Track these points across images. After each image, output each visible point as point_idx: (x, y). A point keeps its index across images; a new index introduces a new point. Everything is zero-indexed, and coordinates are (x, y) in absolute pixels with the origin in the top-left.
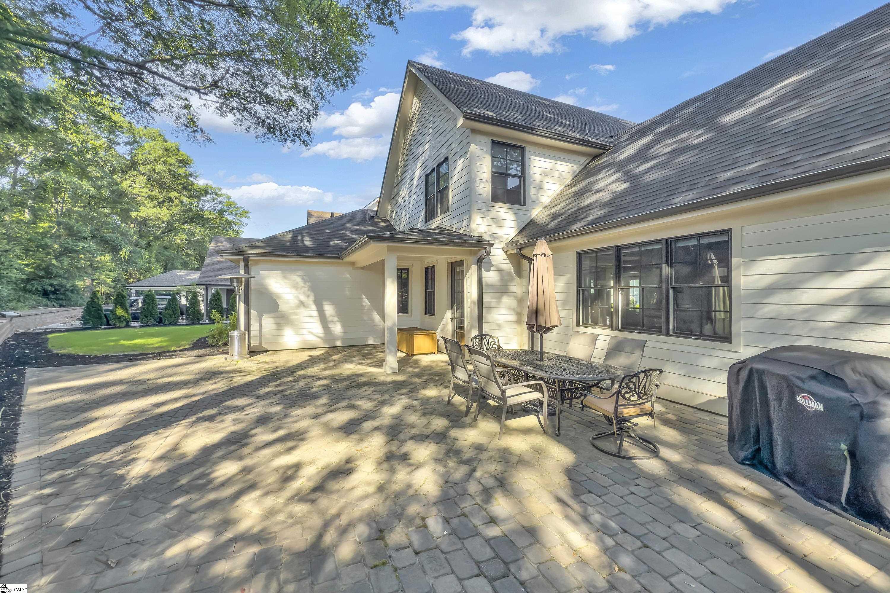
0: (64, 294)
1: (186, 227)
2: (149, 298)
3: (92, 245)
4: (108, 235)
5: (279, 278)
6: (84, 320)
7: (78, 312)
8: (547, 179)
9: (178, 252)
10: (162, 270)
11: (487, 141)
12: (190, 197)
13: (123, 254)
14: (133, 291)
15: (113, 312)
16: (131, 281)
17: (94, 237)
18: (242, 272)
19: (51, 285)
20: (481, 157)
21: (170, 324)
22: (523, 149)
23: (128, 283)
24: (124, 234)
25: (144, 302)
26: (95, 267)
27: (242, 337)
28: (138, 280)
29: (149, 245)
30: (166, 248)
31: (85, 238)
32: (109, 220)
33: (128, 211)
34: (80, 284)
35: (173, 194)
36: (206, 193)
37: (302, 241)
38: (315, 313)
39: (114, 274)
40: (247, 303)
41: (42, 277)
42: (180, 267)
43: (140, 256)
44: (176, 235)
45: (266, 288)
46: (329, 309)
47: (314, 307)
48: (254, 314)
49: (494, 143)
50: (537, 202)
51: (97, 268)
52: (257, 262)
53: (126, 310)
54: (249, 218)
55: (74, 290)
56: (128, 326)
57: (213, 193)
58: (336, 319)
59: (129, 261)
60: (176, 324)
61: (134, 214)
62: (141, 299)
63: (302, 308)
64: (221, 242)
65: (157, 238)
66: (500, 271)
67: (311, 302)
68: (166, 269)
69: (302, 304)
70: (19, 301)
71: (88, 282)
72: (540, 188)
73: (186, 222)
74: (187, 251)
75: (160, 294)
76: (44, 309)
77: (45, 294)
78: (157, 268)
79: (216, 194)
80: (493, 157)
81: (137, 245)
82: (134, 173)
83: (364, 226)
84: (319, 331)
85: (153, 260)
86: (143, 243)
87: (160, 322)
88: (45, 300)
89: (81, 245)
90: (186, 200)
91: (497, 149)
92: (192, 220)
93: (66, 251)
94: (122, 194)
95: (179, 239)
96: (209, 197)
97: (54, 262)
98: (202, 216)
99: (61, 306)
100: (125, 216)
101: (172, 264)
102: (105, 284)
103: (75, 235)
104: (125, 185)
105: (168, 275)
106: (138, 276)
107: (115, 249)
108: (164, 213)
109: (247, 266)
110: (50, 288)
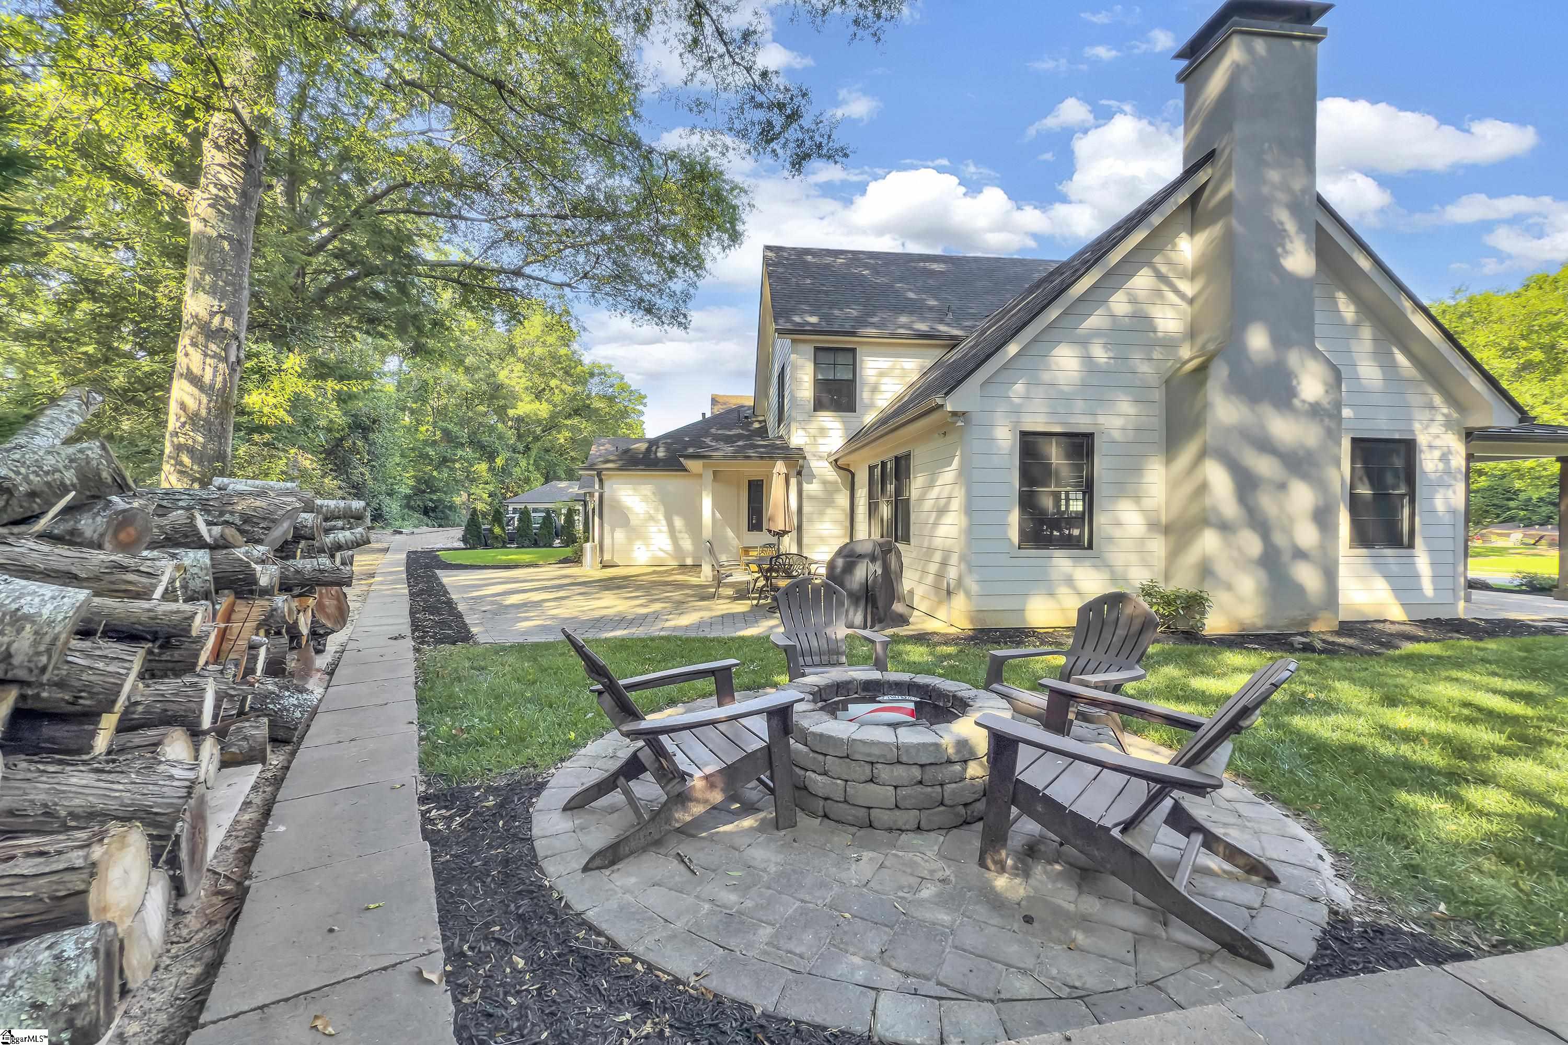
0: (443, 512)
1: (569, 422)
2: (525, 515)
3: (468, 452)
4: (485, 439)
5: (630, 492)
6: (464, 540)
7: (459, 532)
8: (884, 380)
9: (561, 455)
10: (543, 480)
11: (809, 349)
12: (574, 384)
13: (499, 462)
14: (510, 508)
15: (491, 530)
16: (509, 494)
17: (471, 442)
18: (597, 487)
19: (431, 500)
20: (803, 366)
21: (545, 546)
22: (853, 351)
23: (505, 499)
24: (501, 437)
25: (520, 520)
26: (472, 479)
27: (593, 549)
28: (516, 495)
29: (528, 448)
30: (547, 451)
31: (463, 445)
32: (485, 420)
33: (504, 408)
34: (457, 500)
35: (553, 383)
36: (592, 375)
37: (656, 452)
38: (665, 529)
39: (491, 488)
40: (601, 517)
41: (424, 492)
42: (563, 476)
43: (517, 464)
44: (559, 433)
45: (618, 502)
46: (678, 523)
47: (664, 522)
48: (607, 528)
49: (817, 349)
50: (872, 406)
51: (473, 481)
52: (610, 476)
53: (503, 529)
54: (645, 405)
55: (452, 508)
56: (504, 547)
57: (600, 374)
58: (687, 536)
59: (505, 470)
60: (551, 546)
61: (511, 412)
62: (517, 516)
63: (652, 523)
64: (603, 445)
65: (537, 439)
66: (825, 483)
67: (661, 517)
68: (547, 480)
69: (651, 518)
70: (403, 519)
71: (465, 496)
72: (875, 389)
73: (569, 416)
74: (572, 454)
75: (535, 510)
76: (425, 529)
77: (426, 511)
78: (536, 476)
79: (605, 375)
80: (815, 364)
81: (514, 451)
82: (512, 360)
83: (730, 430)
84: (669, 547)
85: (531, 468)
86: (521, 447)
87: (536, 544)
88: (425, 519)
89: (460, 452)
90: (569, 389)
91: (821, 354)
92: (577, 412)
93: (444, 461)
94: (499, 387)
95: (562, 438)
96: (596, 380)
97: (435, 473)
98: (588, 407)
99: (440, 526)
100: (501, 412)
101: (555, 472)
102: (481, 499)
103: (452, 441)
104: (502, 376)
105: (547, 487)
106: (516, 489)
107: (491, 456)
108: (543, 410)
109: (601, 481)
110: (430, 504)
